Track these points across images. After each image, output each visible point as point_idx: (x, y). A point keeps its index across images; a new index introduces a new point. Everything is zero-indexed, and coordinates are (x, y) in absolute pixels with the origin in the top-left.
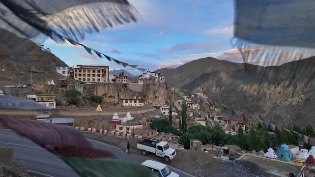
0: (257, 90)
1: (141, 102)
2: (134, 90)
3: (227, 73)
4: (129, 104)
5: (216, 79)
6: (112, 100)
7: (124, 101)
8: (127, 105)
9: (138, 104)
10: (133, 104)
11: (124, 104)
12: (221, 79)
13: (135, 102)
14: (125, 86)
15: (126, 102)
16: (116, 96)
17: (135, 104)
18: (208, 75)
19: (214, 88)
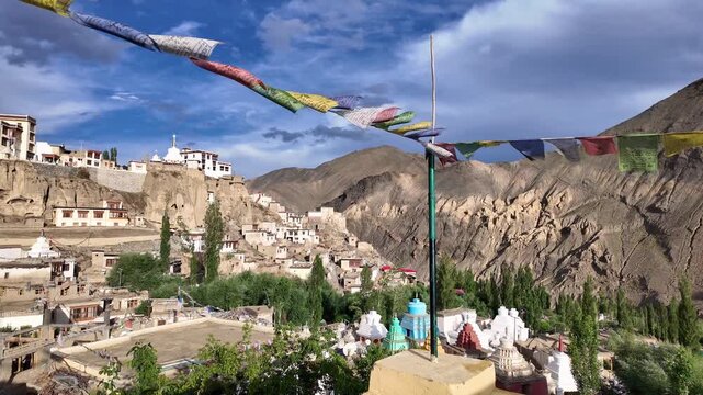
0: (470, 213)
1: (120, 216)
2: (112, 186)
3: (414, 176)
4: (75, 220)
5: (390, 188)
6: (21, 210)
7: (59, 212)
8: (69, 222)
9: (108, 221)
10: (91, 220)
11: (59, 219)
12: (400, 188)
13: (99, 215)
14: (84, 174)
15: (67, 215)
16: (39, 199)
17: (98, 220)
18: (375, 179)
19: (387, 207)
